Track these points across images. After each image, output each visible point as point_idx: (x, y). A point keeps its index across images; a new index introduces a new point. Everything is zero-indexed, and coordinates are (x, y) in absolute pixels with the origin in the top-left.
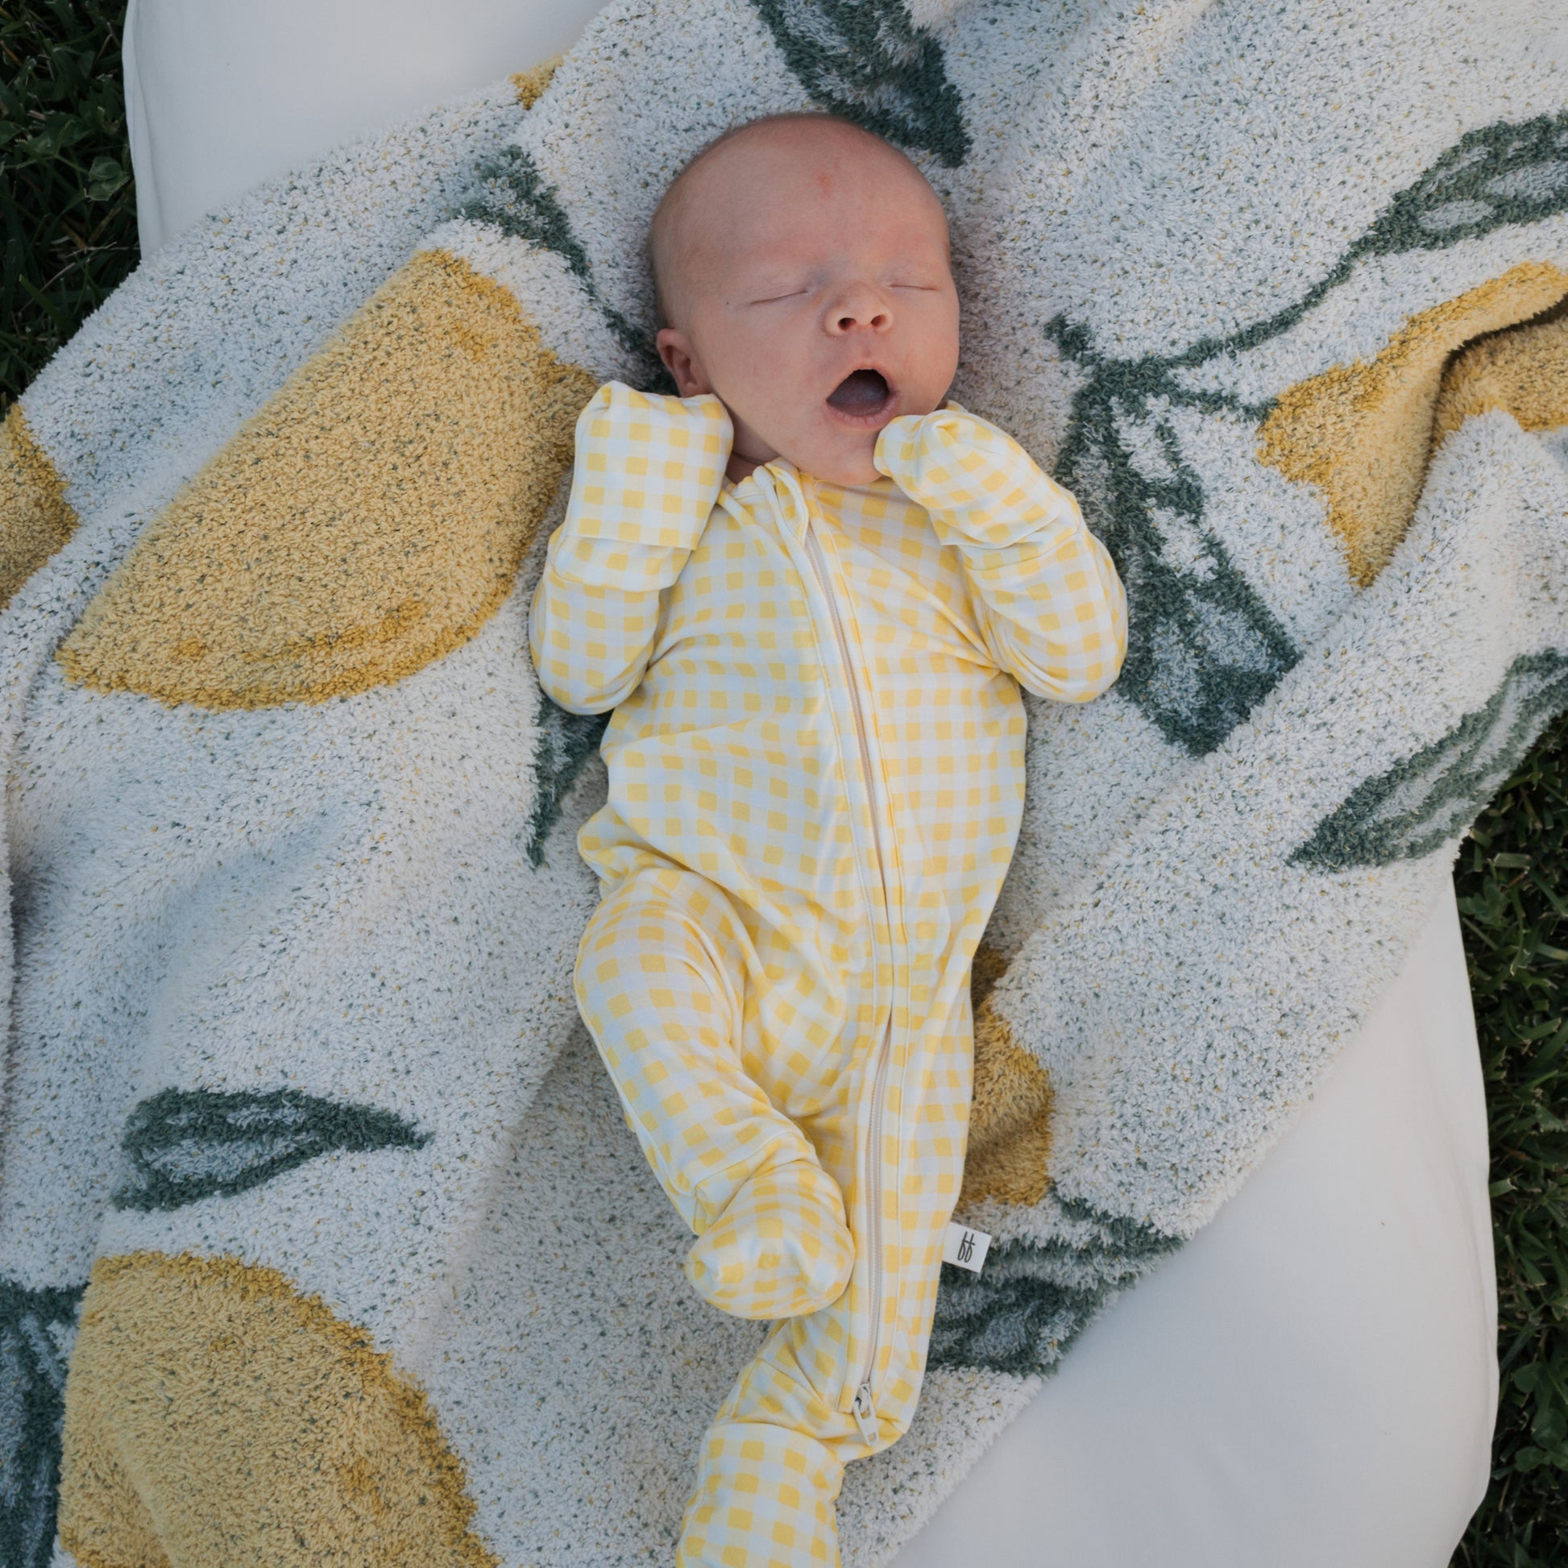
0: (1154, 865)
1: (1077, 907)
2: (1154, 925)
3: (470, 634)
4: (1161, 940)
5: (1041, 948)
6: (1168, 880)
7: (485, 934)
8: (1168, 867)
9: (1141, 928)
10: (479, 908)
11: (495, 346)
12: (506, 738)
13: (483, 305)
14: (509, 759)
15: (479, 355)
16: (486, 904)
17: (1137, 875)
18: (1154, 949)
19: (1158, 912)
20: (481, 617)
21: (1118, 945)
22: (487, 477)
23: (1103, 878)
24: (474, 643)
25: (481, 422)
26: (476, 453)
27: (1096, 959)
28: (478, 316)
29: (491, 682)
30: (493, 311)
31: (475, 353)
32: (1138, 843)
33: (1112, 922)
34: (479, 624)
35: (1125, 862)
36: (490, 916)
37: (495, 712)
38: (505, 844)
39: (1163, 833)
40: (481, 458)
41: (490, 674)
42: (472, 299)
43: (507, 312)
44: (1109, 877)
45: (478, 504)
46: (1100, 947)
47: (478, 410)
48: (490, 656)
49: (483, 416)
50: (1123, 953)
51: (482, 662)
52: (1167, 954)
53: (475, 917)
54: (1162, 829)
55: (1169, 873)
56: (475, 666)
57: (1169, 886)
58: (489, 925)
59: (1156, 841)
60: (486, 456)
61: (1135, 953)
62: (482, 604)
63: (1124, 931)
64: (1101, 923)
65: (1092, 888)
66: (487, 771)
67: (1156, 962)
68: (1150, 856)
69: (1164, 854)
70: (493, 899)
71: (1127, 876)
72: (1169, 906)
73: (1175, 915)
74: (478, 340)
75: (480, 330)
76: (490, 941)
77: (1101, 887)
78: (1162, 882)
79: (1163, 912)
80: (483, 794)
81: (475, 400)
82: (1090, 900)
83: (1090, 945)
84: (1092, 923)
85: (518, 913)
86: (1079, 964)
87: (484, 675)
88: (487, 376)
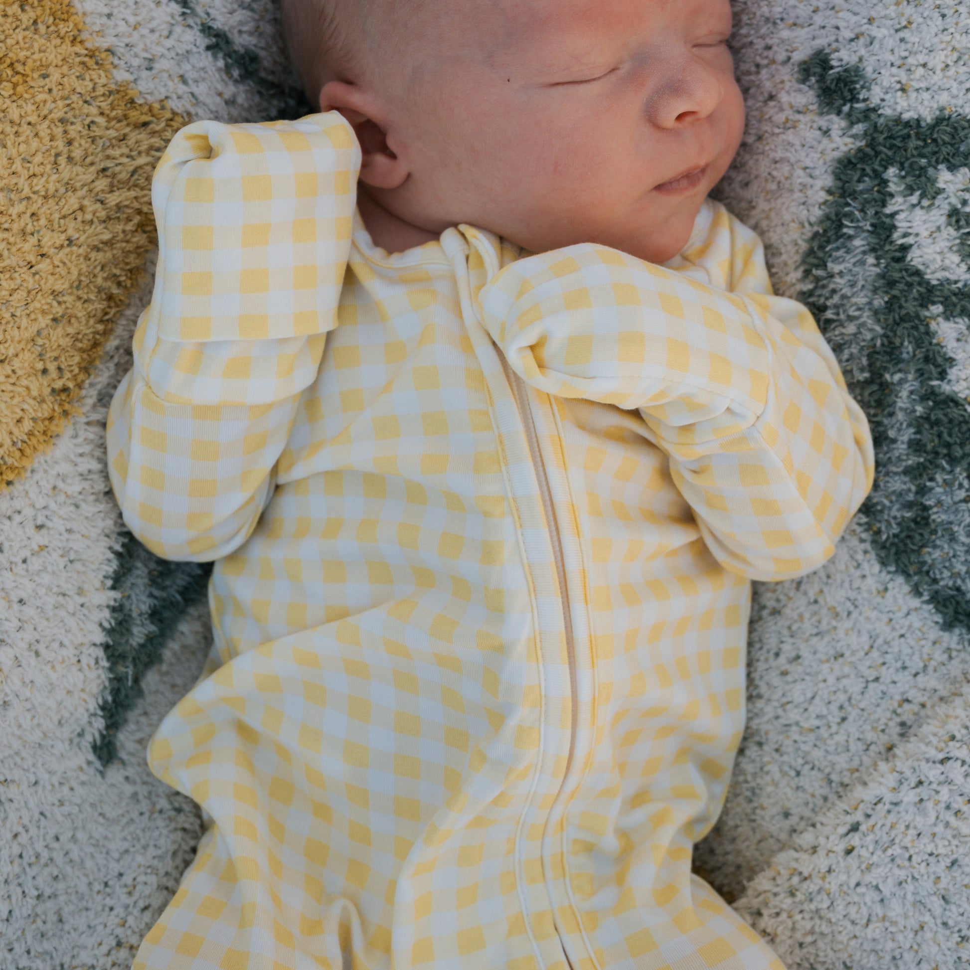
0: (929, 805)
1: (821, 852)
2: (927, 885)
3: (10, 476)
4: (936, 904)
5: (774, 902)
6: (947, 825)
7: (31, 872)
8: (948, 807)
9: (910, 888)
10: (23, 838)
11: (45, 76)
12: (62, 613)
13: (26, 18)
14: (66, 642)
15: (20, 89)
16: (33, 831)
17: (908, 818)
18: (927, 918)
19: (932, 868)
20: (28, 451)
21: (879, 910)
22: (32, 258)
23: (859, 816)
24: (18, 488)
25: (22, 182)
26: (15, 227)
27: (847, 923)
28: (20, 35)
29: (40, 538)
30: (42, 28)
31: (15, 86)
32: (908, 773)
33: (869, 878)
34: (25, 462)
35: (889, 797)
36: (39, 847)
37: (46, 579)
38: (61, 747)
39: (942, 762)
40: (23, 232)
41: (39, 527)
42: (10, 11)
43: (63, 28)
44: (868, 816)
45: (21, 295)
46: (853, 910)
47: (18, 166)
48: (40, 502)
49: (25, 174)
50: (884, 919)
51: (28, 512)
52: (945, 924)
53: (16, 850)
54: (941, 756)
55: (949, 817)
56: (17, 518)
57: (949, 833)
58: (38, 856)
59: (933, 773)
60: (29, 228)
61: (902, 922)
62: (30, 434)
63: (886, 890)
64: (856, 877)
65: (843, 830)
66: (33, 660)
67: (929, 935)
68: (923, 791)
69: (945, 791)
70: (43, 822)
71: (892, 818)
72: (948, 862)
73: (956, 871)
74: (19, 68)
75: (22, 55)
76: (40, 880)
77: (855, 828)
78: (940, 829)
79: (940, 868)
80: (27, 693)
81: (13, 152)
82: (840, 848)
83: (840, 908)
84: (843, 878)
85: (80, 835)
86: (825, 929)
87: (30, 530)
88: (33, 119)
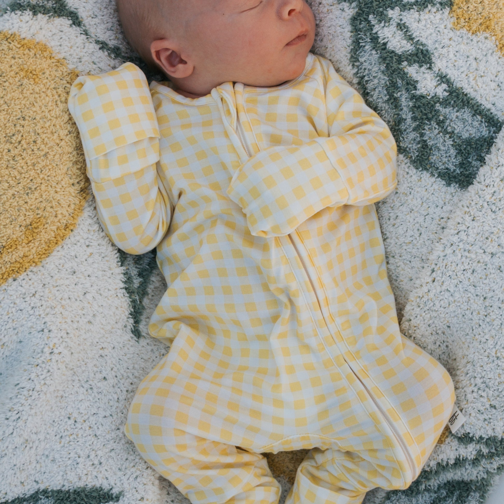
0: (457, 252)
1: (424, 285)
2: (466, 282)
3: (72, 227)
4: (471, 289)
5: (413, 313)
6: (466, 257)
7: (122, 382)
8: (465, 251)
9: (460, 286)
10: (115, 369)
11: (44, 73)
12: (105, 278)
13: (32, 54)
14: (110, 288)
15: (37, 80)
16: (118, 366)
17: (450, 259)
18: (470, 295)
19: (466, 275)
20: (75, 217)
21: (451, 299)
22: (58, 141)
23: (433, 266)
24: (75, 232)
25: (47, 114)
26: (49, 131)
27: (442, 309)
28: (31, 60)
29: (89, 250)
30: (38, 56)
31: (34, 79)
32: (446, 243)
33: (444, 288)
34: (75, 221)
35: (442, 254)
36: (122, 371)
37: (96, 265)
38: (119, 332)
39: (458, 234)
40: (52, 133)
41: (88, 246)
42: (25, 53)
43: (45, 54)
44: (436, 264)
45: (57, 156)
46: (442, 302)
47: (43, 108)
48: (85, 236)
49: (47, 111)
50: (455, 301)
51: (82, 241)
52: (477, 295)
53: (114, 374)
54: (456, 232)
55: (466, 254)
56: (79, 244)
57: (468, 260)
58: (123, 376)
59: (455, 239)
60: (54, 131)
61: (461, 300)
62: (75, 210)
63: (452, 291)
64: (439, 289)
65: (429, 273)
66: (100, 297)
67: (472, 301)
68: (454, 247)
69: (461, 244)
70: (121, 362)
71: (445, 262)
72: (471, 271)
73: (475, 274)
74: (34, 73)
75: (34, 67)
76: (126, 384)
77: (433, 271)
78: (464, 259)
79: (468, 274)
80: (101, 310)
81: (41, 104)
82: (430, 280)
83: (437, 303)
84: (434, 291)
85: (136, 366)
86: (435, 314)
87: (85, 248)
88: (44, 90)
